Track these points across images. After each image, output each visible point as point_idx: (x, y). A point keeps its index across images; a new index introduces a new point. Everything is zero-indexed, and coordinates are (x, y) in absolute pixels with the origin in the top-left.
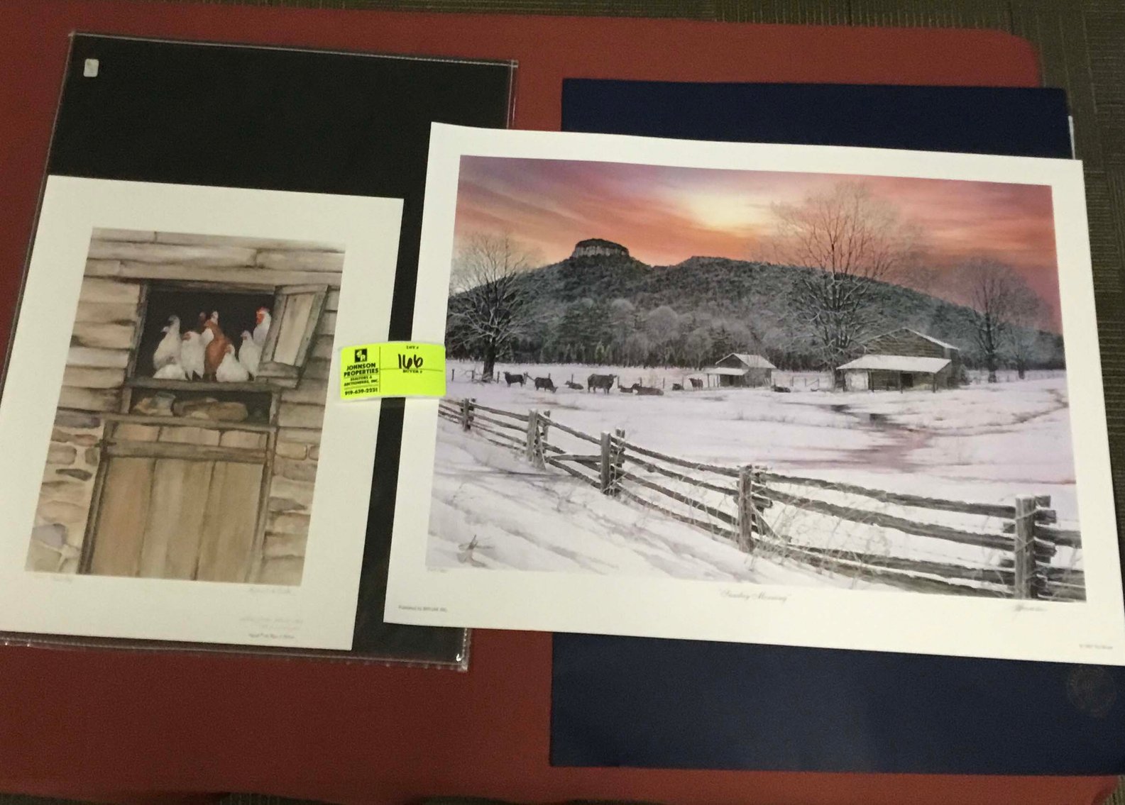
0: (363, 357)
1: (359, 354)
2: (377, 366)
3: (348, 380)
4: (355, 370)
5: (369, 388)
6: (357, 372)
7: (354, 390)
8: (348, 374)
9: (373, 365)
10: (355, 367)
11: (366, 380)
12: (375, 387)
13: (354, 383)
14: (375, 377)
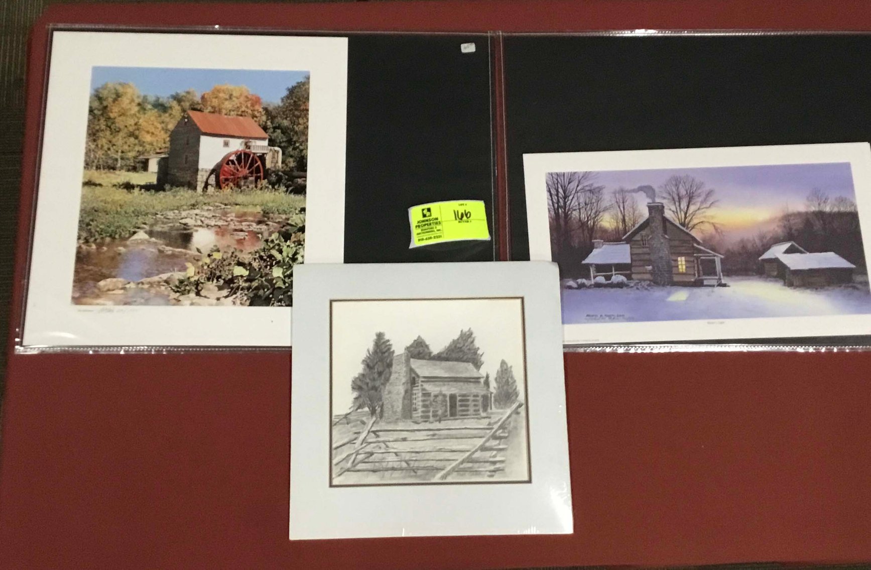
0: (428, 214)
1: (425, 212)
2: (439, 220)
3: (419, 231)
4: (424, 223)
5: (435, 235)
6: (425, 225)
7: (425, 238)
8: (419, 226)
9: (437, 219)
10: (423, 221)
11: (432, 230)
12: (440, 235)
13: (423, 233)
14: (439, 227)
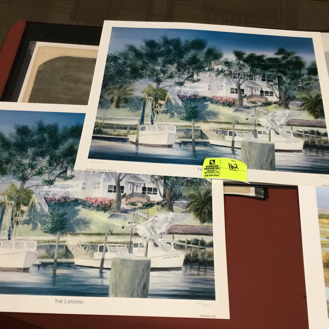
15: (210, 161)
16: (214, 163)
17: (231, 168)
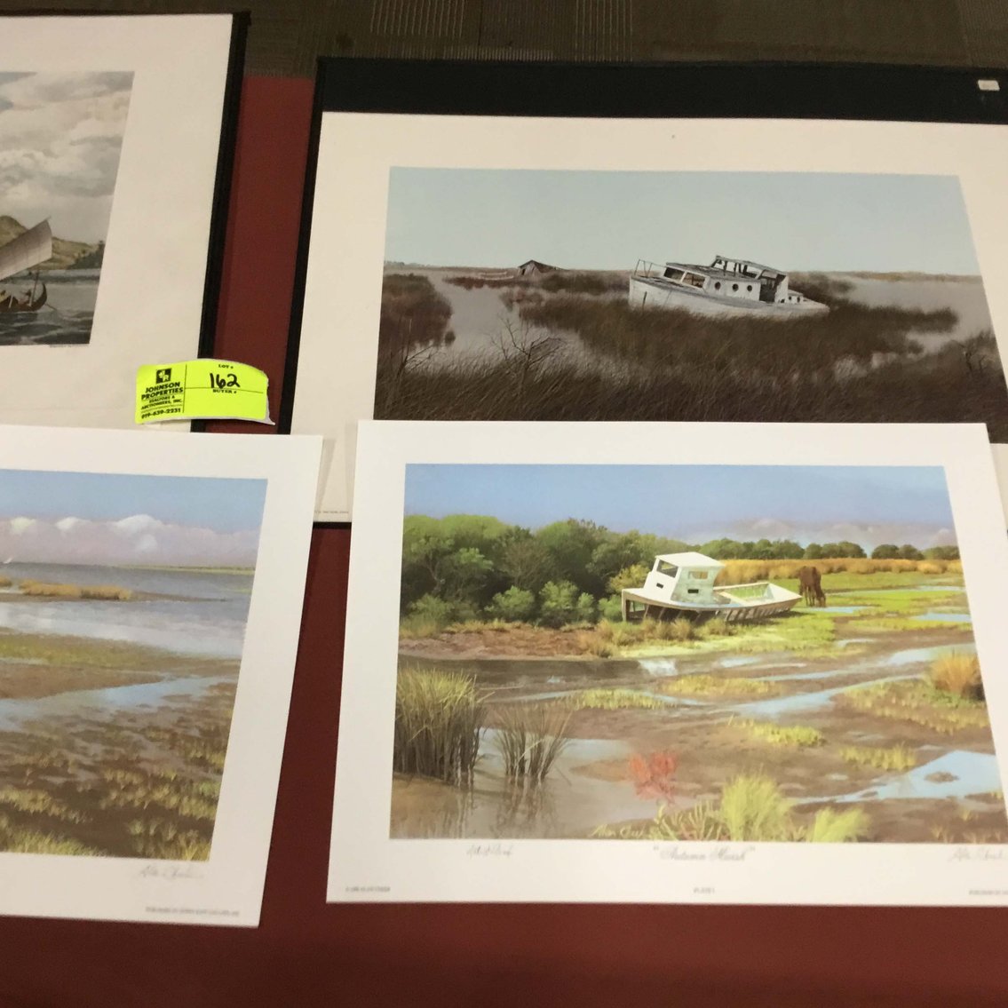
15: (159, 372)
16: (167, 376)
17: (216, 386)
